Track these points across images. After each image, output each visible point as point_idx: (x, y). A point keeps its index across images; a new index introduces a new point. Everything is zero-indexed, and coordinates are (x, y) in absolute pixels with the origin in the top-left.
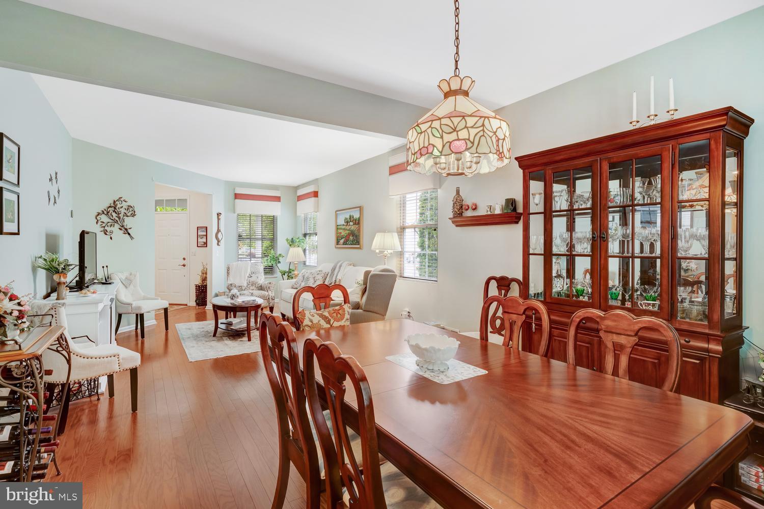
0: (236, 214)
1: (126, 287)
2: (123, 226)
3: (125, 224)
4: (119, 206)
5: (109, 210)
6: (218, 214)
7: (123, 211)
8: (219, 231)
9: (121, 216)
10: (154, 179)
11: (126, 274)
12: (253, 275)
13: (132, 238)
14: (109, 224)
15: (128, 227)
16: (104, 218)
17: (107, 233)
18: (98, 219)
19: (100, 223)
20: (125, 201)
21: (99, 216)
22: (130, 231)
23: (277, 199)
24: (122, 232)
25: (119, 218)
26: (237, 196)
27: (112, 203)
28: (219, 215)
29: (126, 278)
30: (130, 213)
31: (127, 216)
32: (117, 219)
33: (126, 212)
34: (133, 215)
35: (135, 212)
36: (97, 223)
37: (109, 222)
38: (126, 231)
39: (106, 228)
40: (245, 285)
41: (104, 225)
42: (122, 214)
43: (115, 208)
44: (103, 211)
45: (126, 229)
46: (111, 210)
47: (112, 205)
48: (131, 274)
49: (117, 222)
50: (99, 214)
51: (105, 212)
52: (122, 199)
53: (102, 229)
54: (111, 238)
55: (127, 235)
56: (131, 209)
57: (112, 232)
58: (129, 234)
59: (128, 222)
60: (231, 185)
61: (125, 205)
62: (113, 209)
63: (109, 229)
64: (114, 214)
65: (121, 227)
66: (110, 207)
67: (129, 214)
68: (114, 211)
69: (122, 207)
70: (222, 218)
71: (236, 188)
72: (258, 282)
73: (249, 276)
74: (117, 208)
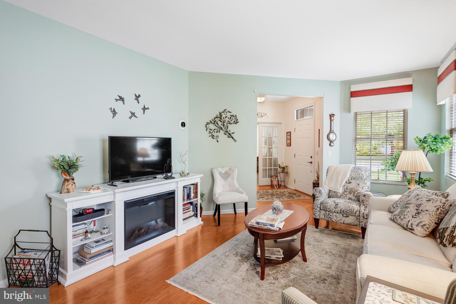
0: (352, 114)
1: (225, 180)
2: (227, 132)
3: (228, 130)
4: (224, 116)
5: (215, 120)
6: (330, 115)
7: (227, 119)
8: (331, 131)
9: (225, 124)
11: (226, 169)
12: (353, 181)
13: (235, 140)
14: (216, 131)
15: (231, 132)
16: (212, 126)
17: (214, 137)
18: (208, 127)
19: (208, 130)
20: (230, 112)
21: (208, 125)
22: (233, 135)
23: (409, 88)
24: (227, 136)
25: (224, 126)
26: (354, 94)
27: (218, 114)
28: (332, 116)
29: (226, 172)
30: (233, 121)
31: (230, 124)
32: (222, 126)
33: (229, 120)
34: (236, 122)
35: (237, 120)
36: (207, 130)
37: (215, 129)
38: (230, 136)
39: (213, 134)
40: (341, 191)
41: (211, 132)
42: (227, 121)
43: (221, 118)
44: (210, 121)
45: (230, 134)
46: (217, 119)
47: (219, 116)
48: (230, 169)
49: (222, 129)
50: (208, 123)
51: (213, 122)
52: (226, 111)
53: (210, 134)
54: (218, 141)
55: (231, 138)
56: (234, 118)
57: (217, 137)
58: (232, 138)
59: (232, 128)
60: (346, 83)
61: (229, 115)
62: (219, 119)
63: (215, 134)
64: (220, 123)
65: (225, 132)
66: (217, 117)
67: (232, 122)
68: (220, 120)
69: (226, 117)
70: (336, 119)
71: (351, 86)
72: (359, 190)
73: (348, 182)
74: (222, 118)
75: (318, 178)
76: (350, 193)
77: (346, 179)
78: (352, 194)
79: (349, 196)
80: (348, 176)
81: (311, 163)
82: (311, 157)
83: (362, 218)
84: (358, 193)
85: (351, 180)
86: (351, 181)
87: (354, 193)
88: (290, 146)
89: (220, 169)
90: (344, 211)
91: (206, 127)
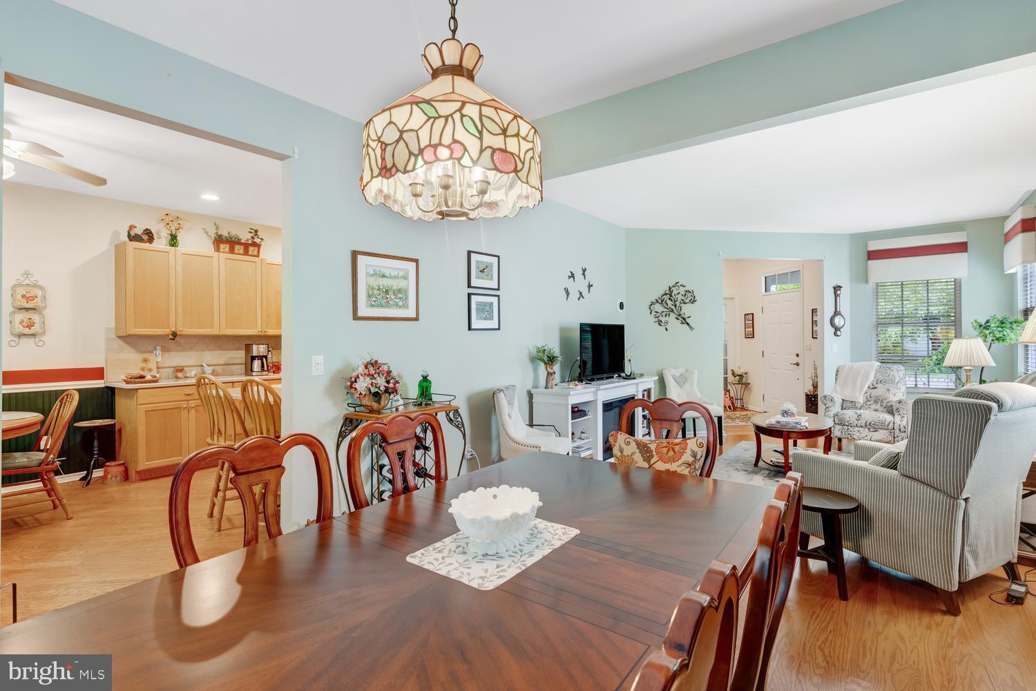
0: (871, 285)
1: (681, 386)
2: (680, 315)
3: (682, 313)
4: (675, 292)
5: (662, 298)
6: (834, 288)
7: (680, 297)
8: (836, 313)
9: (678, 303)
10: (721, 254)
11: (681, 371)
12: (879, 386)
13: (691, 328)
14: (664, 314)
15: (686, 316)
16: (658, 308)
17: (661, 324)
18: (652, 309)
19: (653, 313)
20: (684, 286)
21: (653, 306)
22: (688, 320)
23: (961, 247)
24: (679, 322)
25: (675, 306)
26: (873, 255)
27: (667, 289)
28: (837, 288)
29: (681, 375)
30: (689, 299)
31: (685, 303)
32: (673, 307)
33: (683, 298)
34: (693, 301)
35: (694, 297)
36: (651, 313)
37: (663, 312)
38: (684, 321)
39: (661, 318)
40: (861, 400)
41: (658, 315)
42: (679, 300)
43: (671, 296)
44: (656, 300)
45: (684, 319)
46: (666, 297)
47: (667, 292)
48: (687, 371)
49: (672, 311)
50: (652, 303)
51: (660, 301)
52: (679, 284)
53: (656, 319)
54: (666, 329)
55: (686, 325)
56: (690, 294)
57: (667, 323)
58: (688, 324)
59: (687, 310)
60: (859, 238)
61: (682, 290)
62: (668, 296)
63: (663, 319)
64: (669, 303)
65: (678, 316)
66: (665, 294)
67: (687, 301)
68: (670, 299)
69: (678, 294)
70: (845, 294)
71: (869, 242)
72: (888, 398)
73: (871, 387)
74: (673, 295)
75: (815, 387)
76: (876, 402)
77: (868, 383)
78: (879, 404)
79: (874, 406)
80: (871, 378)
81: (798, 364)
82: (798, 355)
83: (897, 432)
84: (888, 402)
85: (877, 383)
86: (876, 386)
87: (882, 402)
88: (753, 337)
89: (673, 371)
90: (870, 423)
91: (650, 309)
